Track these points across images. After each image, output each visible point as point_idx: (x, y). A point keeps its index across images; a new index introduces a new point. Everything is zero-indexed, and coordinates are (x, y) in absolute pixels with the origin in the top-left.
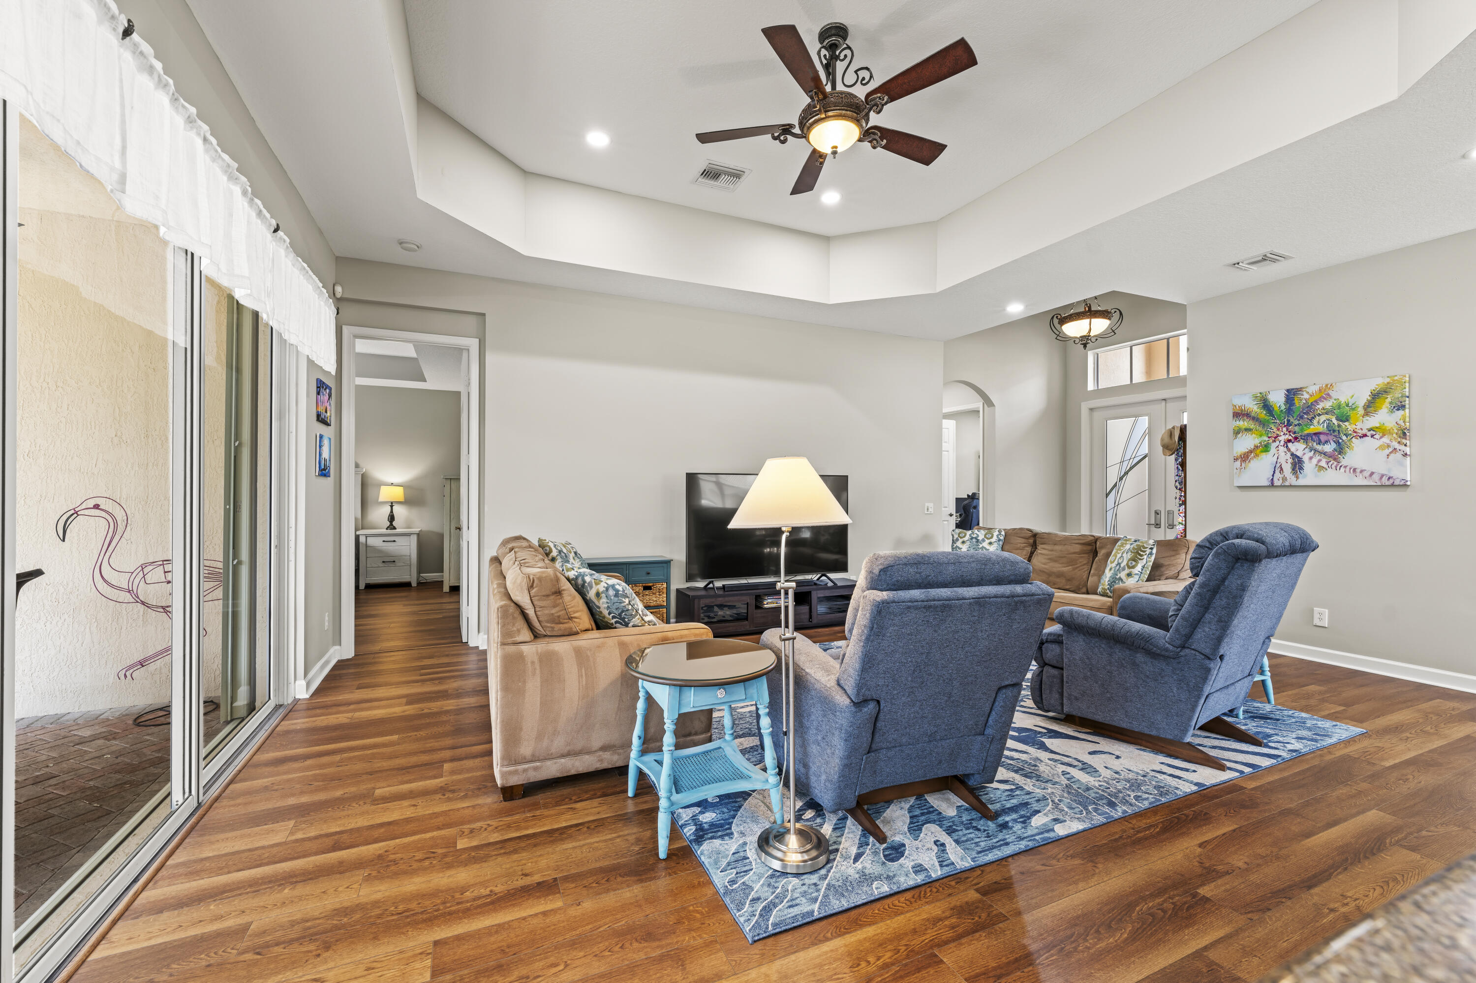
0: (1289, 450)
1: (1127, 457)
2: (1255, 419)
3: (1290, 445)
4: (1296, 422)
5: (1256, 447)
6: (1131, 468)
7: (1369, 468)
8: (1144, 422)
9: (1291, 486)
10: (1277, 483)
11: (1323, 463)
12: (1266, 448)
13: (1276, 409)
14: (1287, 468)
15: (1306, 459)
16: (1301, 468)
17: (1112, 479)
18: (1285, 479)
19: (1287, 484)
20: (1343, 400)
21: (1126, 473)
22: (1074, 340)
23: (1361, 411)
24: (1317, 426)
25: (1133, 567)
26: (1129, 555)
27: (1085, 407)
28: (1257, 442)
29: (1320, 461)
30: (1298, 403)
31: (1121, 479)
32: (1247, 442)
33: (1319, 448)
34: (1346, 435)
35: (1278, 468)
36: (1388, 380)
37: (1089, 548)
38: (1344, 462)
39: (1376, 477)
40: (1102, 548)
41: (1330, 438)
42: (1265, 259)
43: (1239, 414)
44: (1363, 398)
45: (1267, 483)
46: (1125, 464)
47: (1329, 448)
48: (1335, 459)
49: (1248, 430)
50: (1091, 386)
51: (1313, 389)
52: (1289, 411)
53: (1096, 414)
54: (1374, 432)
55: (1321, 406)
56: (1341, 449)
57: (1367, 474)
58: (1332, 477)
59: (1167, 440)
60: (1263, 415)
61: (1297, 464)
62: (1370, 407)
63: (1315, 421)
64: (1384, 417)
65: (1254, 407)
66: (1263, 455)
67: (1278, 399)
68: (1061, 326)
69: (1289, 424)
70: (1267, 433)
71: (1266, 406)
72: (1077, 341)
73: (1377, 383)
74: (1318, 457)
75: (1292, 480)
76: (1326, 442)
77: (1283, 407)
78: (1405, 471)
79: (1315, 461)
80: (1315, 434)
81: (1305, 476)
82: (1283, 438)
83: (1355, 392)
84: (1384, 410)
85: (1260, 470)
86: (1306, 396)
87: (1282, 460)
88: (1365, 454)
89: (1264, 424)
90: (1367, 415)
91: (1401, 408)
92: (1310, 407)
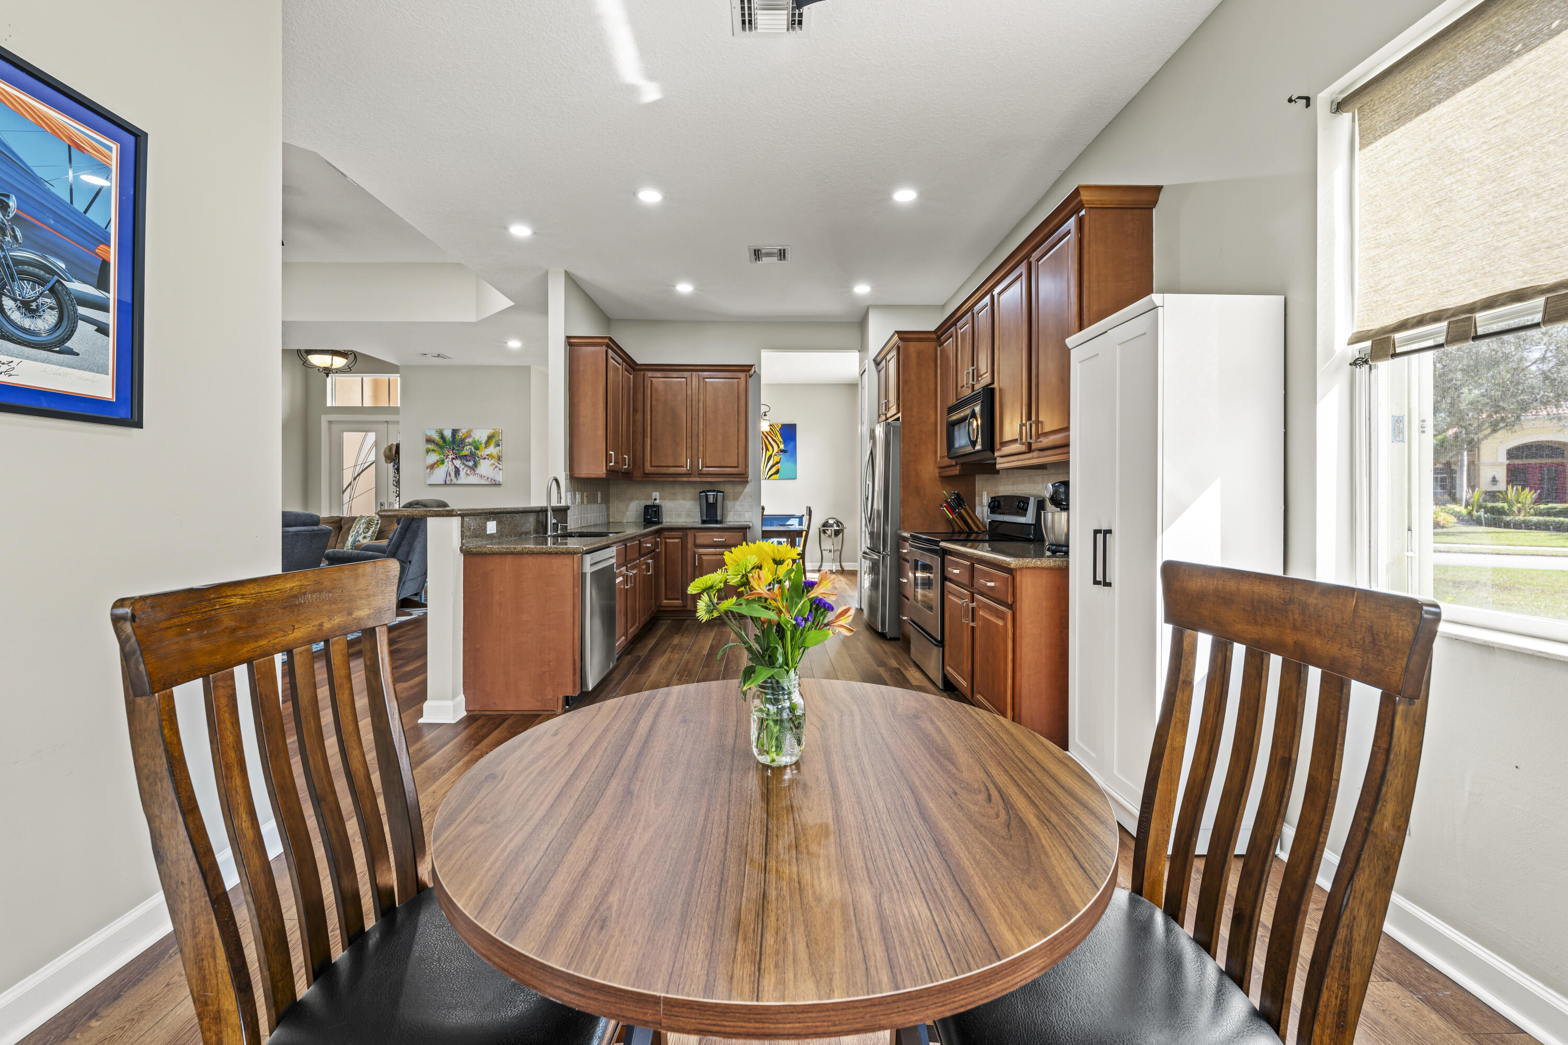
0: (453, 464)
1: (360, 462)
2: (437, 444)
3: (454, 461)
4: (457, 448)
5: (438, 461)
6: (363, 471)
7: (487, 475)
8: (372, 437)
9: (454, 484)
10: (448, 482)
11: (468, 472)
12: (442, 462)
13: (447, 439)
14: (453, 474)
15: (461, 469)
16: (459, 474)
17: (347, 478)
18: (451, 480)
19: (452, 482)
20: (476, 438)
21: (359, 475)
22: (318, 368)
23: (484, 445)
24: (466, 452)
25: (367, 532)
26: (364, 526)
27: (324, 419)
28: (438, 458)
30: (458, 438)
31: (355, 479)
32: (433, 458)
33: (467, 463)
34: (478, 457)
35: (448, 474)
36: (494, 430)
37: (336, 525)
38: (477, 472)
39: (489, 480)
40: (345, 524)
41: (471, 458)
42: (439, 355)
43: (429, 441)
44: (484, 439)
45: (443, 483)
46: (358, 467)
47: (471, 464)
48: (473, 470)
49: (433, 451)
50: (329, 404)
51: (464, 431)
52: (453, 441)
53: (334, 426)
54: (490, 456)
55: (467, 441)
56: (476, 465)
57: (487, 478)
58: (473, 479)
59: (388, 453)
60: (441, 442)
61: (457, 472)
62: (487, 443)
63: (465, 449)
64: (492, 450)
65: (436, 437)
66: (441, 466)
67: (448, 434)
68: (308, 355)
69: (453, 449)
70: (443, 453)
71: (443, 437)
72: (321, 370)
73: (489, 431)
74: (466, 469)
75: (455, 481)
76: (469, 460)
77: (450, 439)
78: (499, 478)
79: (465, 470)
80: (465, 456)
81: (461, 479)
82: (450, 457)
83: (481, 435)
84: (492, 446)
85: (439, 475)
86: (461, 434)
87: (450, 469)
88: (485, 468)
89: (441, 448)
90: (486, 447)
91: (498, 445)
92: (462, 440)
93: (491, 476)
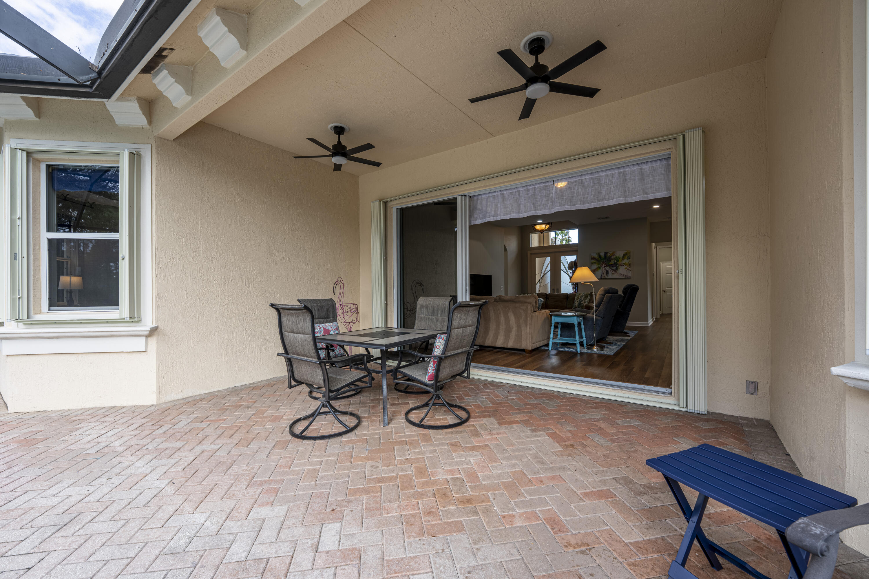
0: (605, 269)
1: (543, 271)
2: (597, 260)
3: (605, 267)
5: (597, 268)
7: (623, 273)
10: (603, 278)
11: (613, 272)
12: (600, 268)
13: (602, 257)
14: (605, 274)
15: (609, 271)
16: (608, 274)
17: (538, 278)
18: (604, 277)
20: (617, 256)
23: (621, 259)
24: (611, 263)
28: (597, 266)
30: (607, 256)
32: (595, 266)
33: (612, 268)
34: (618, 265)
35: (602, 274)
36: (627, 251)
38: (618, 272)
39: (624, 276)
41: (615, 266)
43: (593, 258)
44: (622, 256)
45: (600, 278)
46: (542, 273)
47: (614, 268)
48: (616, 271)
49: (595, 263)
51: (611, 253)
52: (605, 258)
53: (532, 256)
54: (625, 264)
55: (612, 257)
56: (617, 269)
57: (622, 275)
58: (615, 276)
60: (599, 259)
61: (607, 272)
63: (611, 261)
64: (626, 261)
65: (596, 256)
66: (599, 270)
67: (602, 254)
68: (535, 225)
69: (605, 262)
70: (600, 264)
71: (600, 256)
72: (539, 231)
73: (625, 252)
74: (612, 271)
75: (606, 277)
78: (630, 275)
81: (609, 276)
82: (604, 265)
83: (620, 254)
84: (626, 259)
85: (598, 274)
86: (609, 254)
87: (604, 272)
88: (622, 270)
89: (599, 261)
90: (622, 260)
91: (629, 258)
92: (610, 257)
93: (625, 274)
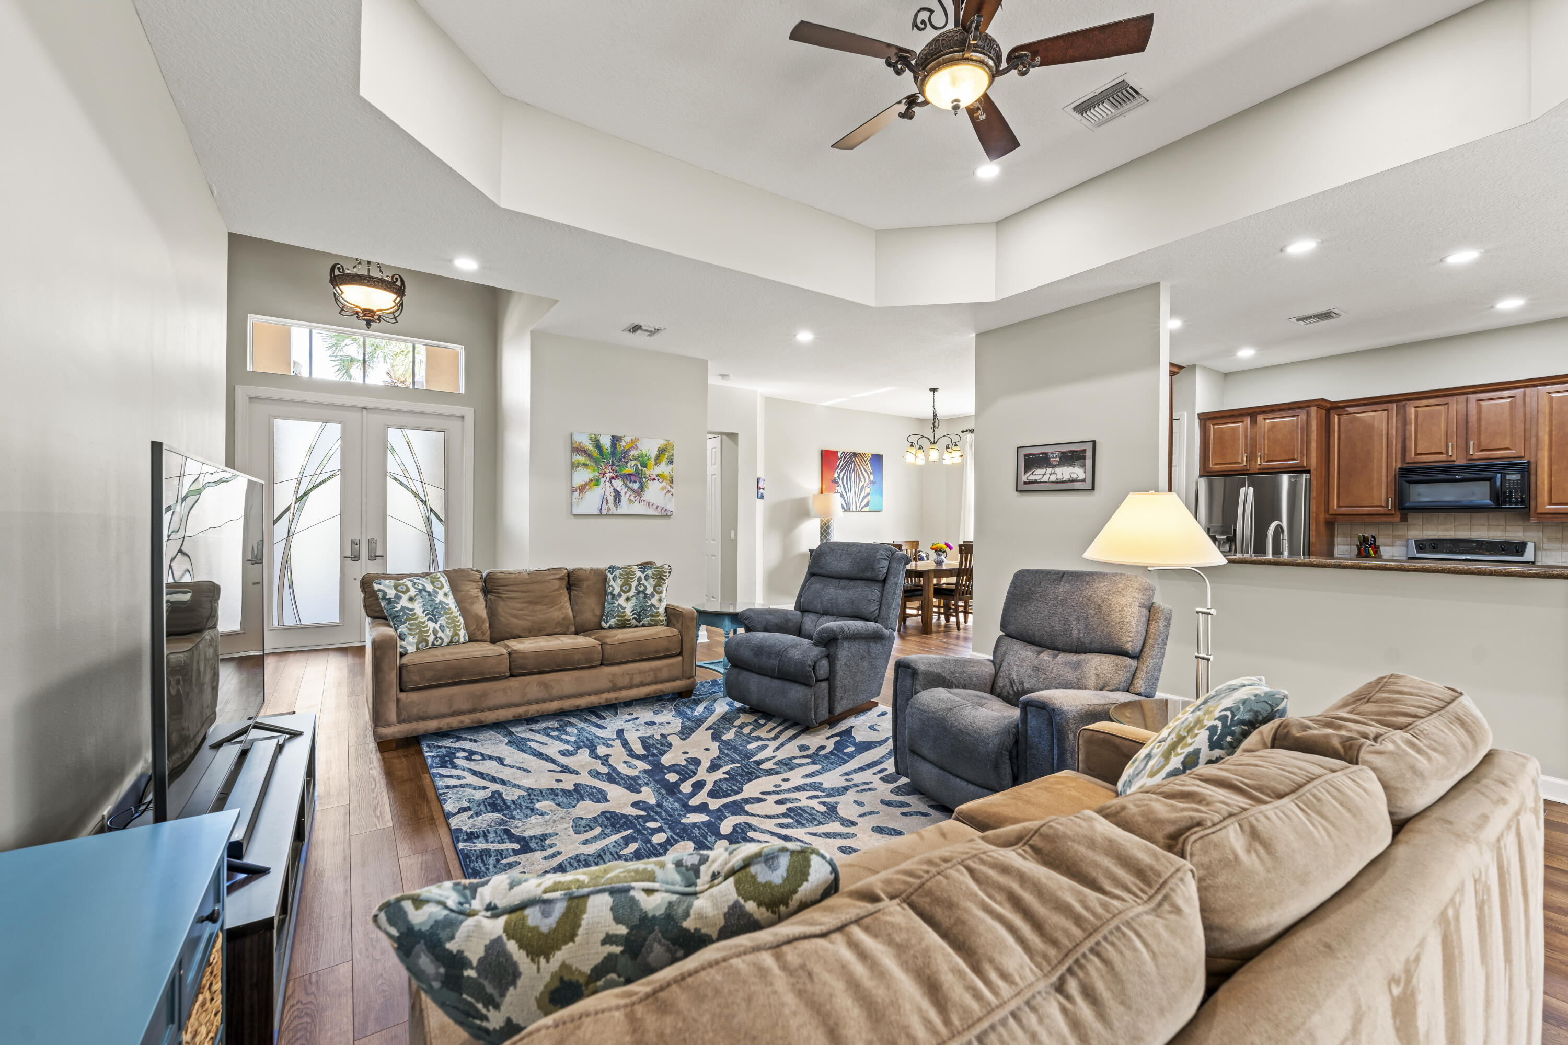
0: (612, 485)
1: (309, 471)
2: (589, 456)
3: (613, 481)
4: (618, 464)
5: (591, 480)
6: (314, 487)
7: (657, 502)
9: (612, 515)
10: (604, 512)
11: (632, 498)
12: (597, 482)
13: (605, 450)
14: (610, 500)
15: (622, 493)
16: (620, 501)
18: (609, 509)
19: (610, 513)
20: (644, 451)
21: (307, 493)
23: (653, 462)
24: (629, 469)
28: (591, 476)
29: (630, 495)
30: (619, 449)
31: (299, 500)
32: (583, 476)
33: (630, 485)
34: (645, 478)
35: (605, 500)
36: (666, 442)
38: (643, 498)
39: (659, 509)
41: (637, 478)
43: (578, 449)
44: (654, 453)
45: (597, 512)
46: (306, 480)
47: (636, 486)
48: (639, 495)
49: (585, 465)
51: (628, 439)
52: (613, 454)
54: (660, 477)
55: (631, 453)
56: (642, 488)
57: (655, 507)
58: (638, 508)
60: (595, 453)
61: (617, 497)
62: (658, 458)
63: (629, 465)
64: (663, 468)
65: (589, 445)
66: (595, 488)
67: (606, 442)
69: (613, 464)
70: (599, 469)
71: (598, 446)
73: (661, 443)
74: (629, 492)
75: (614, 510)
76: (635, 481)
77: (609, 450)
78: (671, 506)
79: (628, 495)
80: (629, 474)
81: (622, 507)
82: (608, 475)
83: (650, 447)
84: (664, 463)
85: (591, 501)
86: (624, 444)
87: (608, 493)
88: (654, 491)
89: (596, 461)
90: (656, 464)
91: (671, 462)
92: (625, 453)
93: (661, 504)
